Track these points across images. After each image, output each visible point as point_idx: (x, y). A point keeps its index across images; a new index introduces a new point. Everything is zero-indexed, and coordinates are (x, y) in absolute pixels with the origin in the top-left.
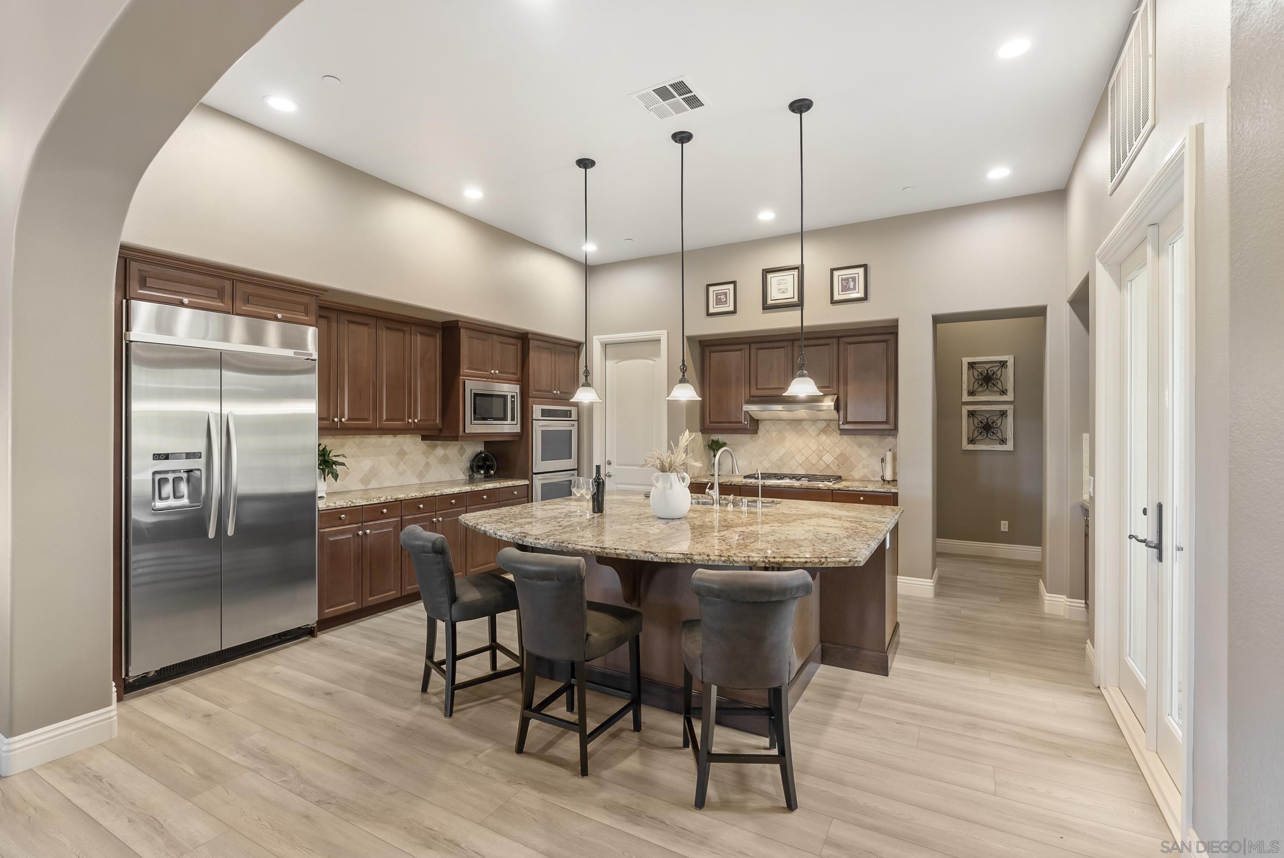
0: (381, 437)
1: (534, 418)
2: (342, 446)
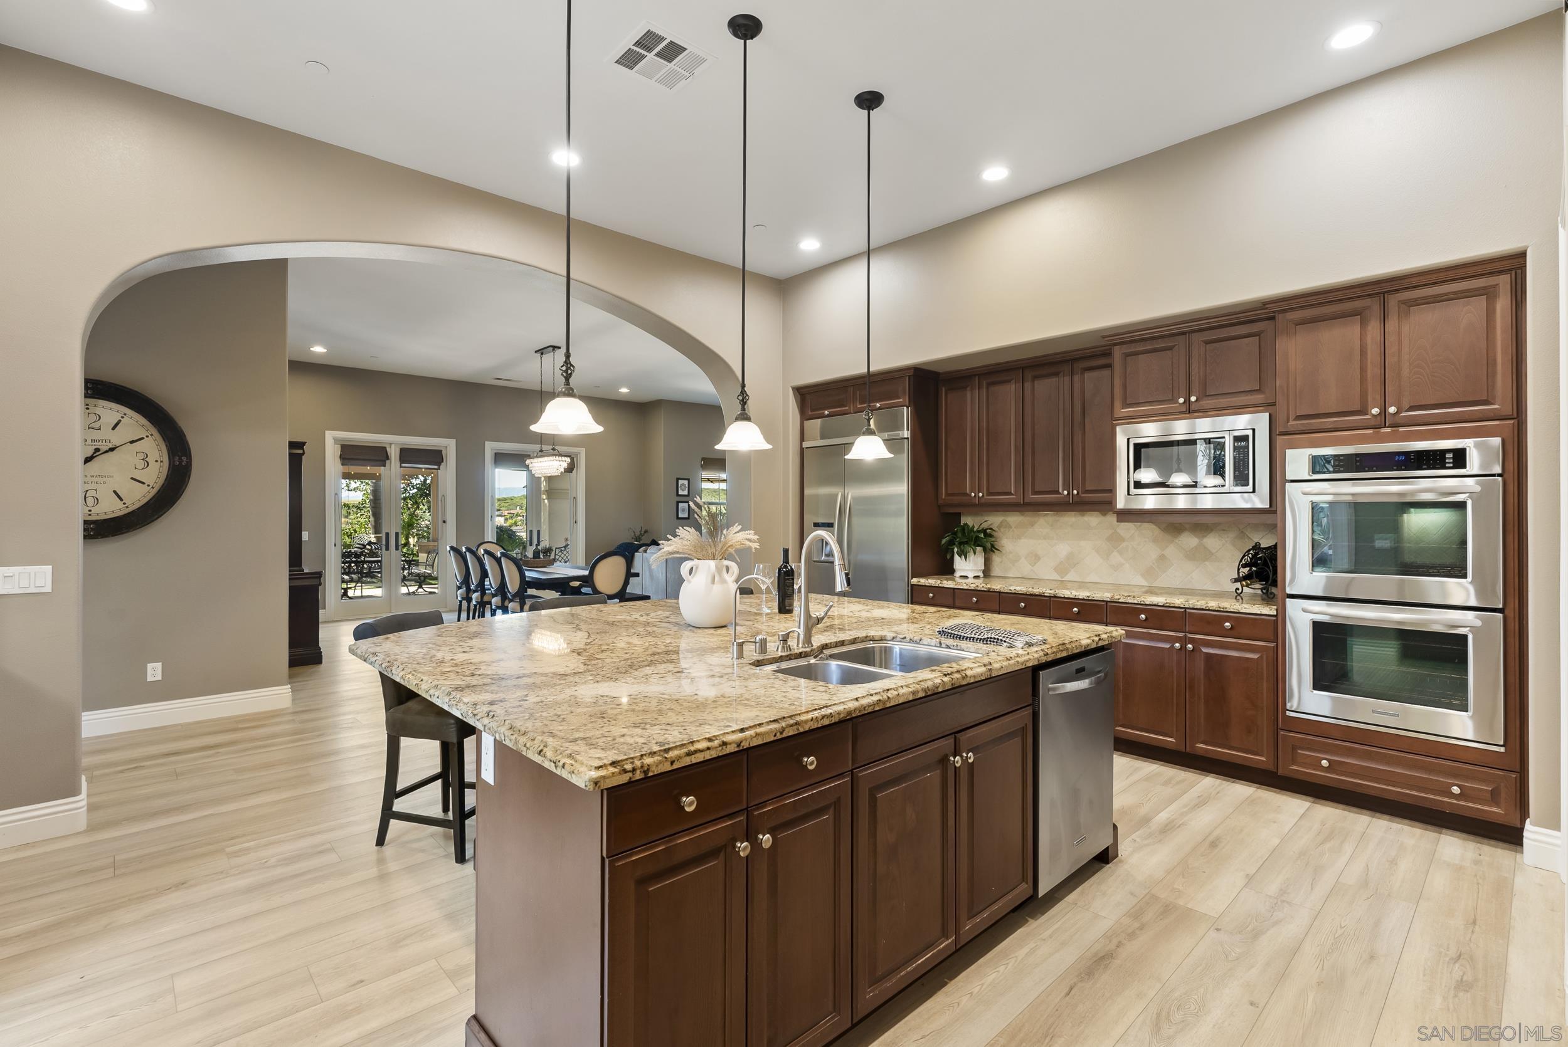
0: (1083, 515)
1: (1288, 477)
2: (1032, 526)
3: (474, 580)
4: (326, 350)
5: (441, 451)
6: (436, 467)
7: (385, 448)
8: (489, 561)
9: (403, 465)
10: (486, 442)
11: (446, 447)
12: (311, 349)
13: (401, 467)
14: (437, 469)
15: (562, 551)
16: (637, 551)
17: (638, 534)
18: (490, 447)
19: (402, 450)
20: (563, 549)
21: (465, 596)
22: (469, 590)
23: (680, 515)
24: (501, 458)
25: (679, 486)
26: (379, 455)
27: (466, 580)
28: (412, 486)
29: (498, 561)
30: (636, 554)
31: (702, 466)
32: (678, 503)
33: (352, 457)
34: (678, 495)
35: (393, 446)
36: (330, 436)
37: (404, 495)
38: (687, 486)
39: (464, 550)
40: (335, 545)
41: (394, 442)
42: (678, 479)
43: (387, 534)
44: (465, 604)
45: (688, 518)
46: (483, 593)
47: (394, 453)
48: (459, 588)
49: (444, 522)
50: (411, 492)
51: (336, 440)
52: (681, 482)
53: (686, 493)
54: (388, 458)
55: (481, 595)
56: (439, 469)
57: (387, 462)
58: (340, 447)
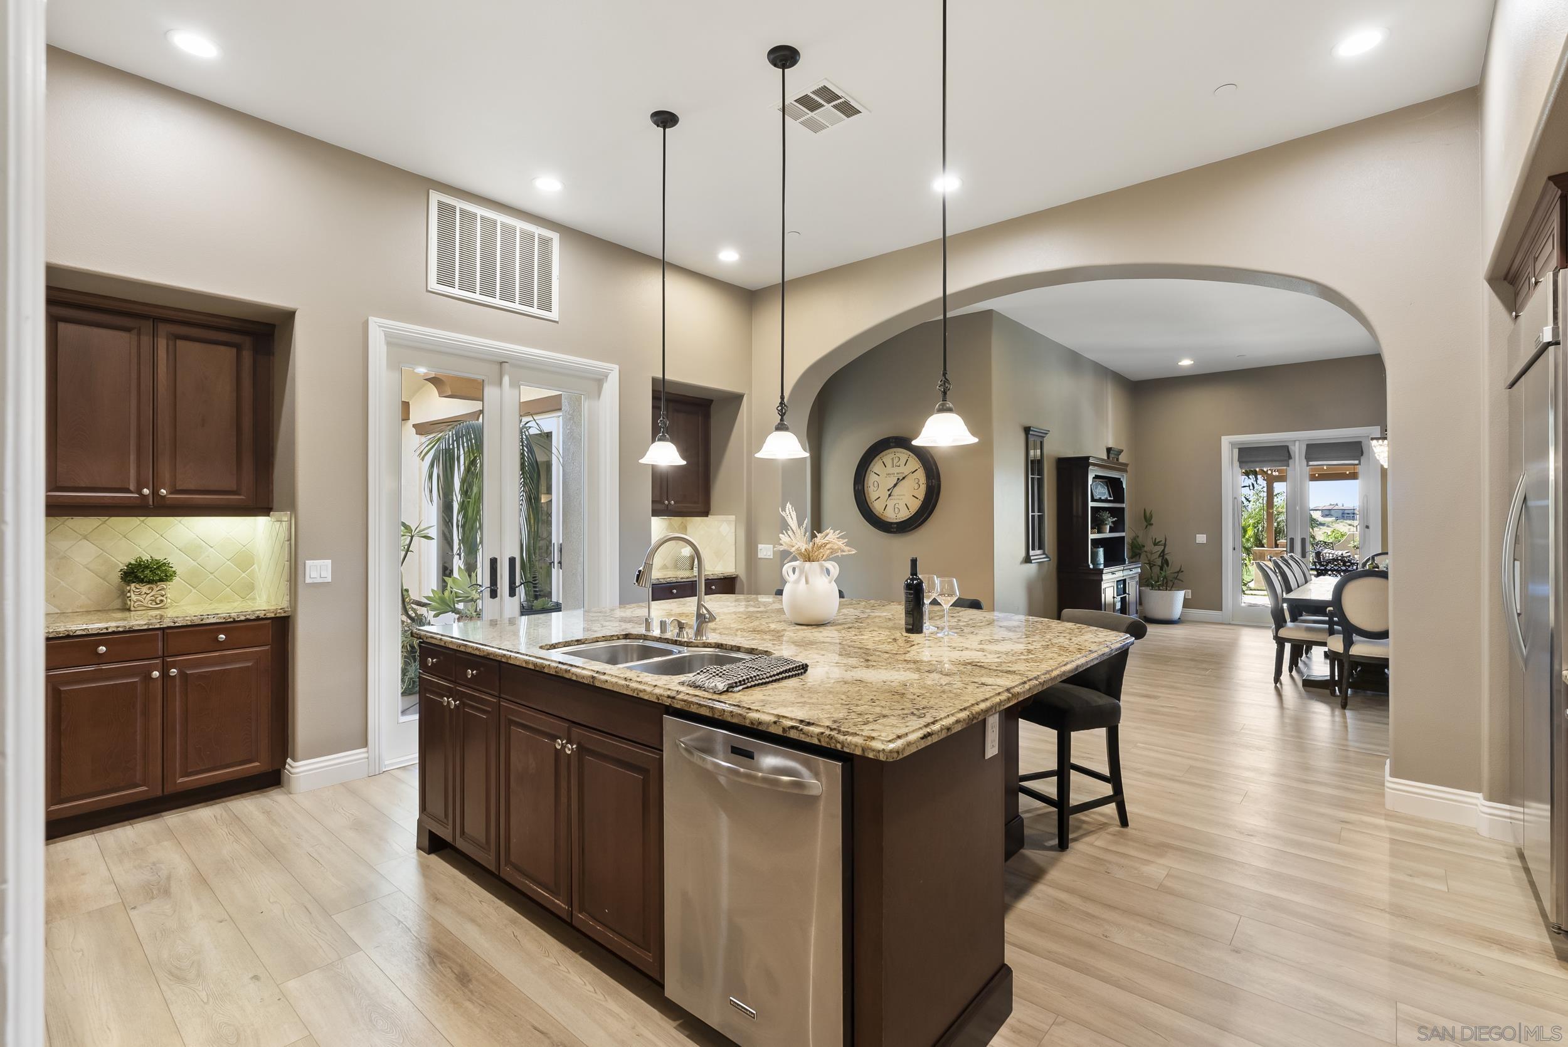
4: (1192, 362)
5: (1361, 442)
6: (1356, 462)
7: (1287, 447)
9: (1311, 463)
11: (1368, 437)
12: (1179, 364)
13: (1308, 465)
14: (1357, 465)
19: (1308, 445)
26: (1282, 454)
33: (1249, 457)
35: (1297, 444)
36: (1226, 441)
41: (1297, 439)
43: (1292, 540)
47: (1298, 451)
51: (1233, 444)
54: (1290, 457)
56: (1359, 464)
57: (1291, 461)
58: (1237, 450)
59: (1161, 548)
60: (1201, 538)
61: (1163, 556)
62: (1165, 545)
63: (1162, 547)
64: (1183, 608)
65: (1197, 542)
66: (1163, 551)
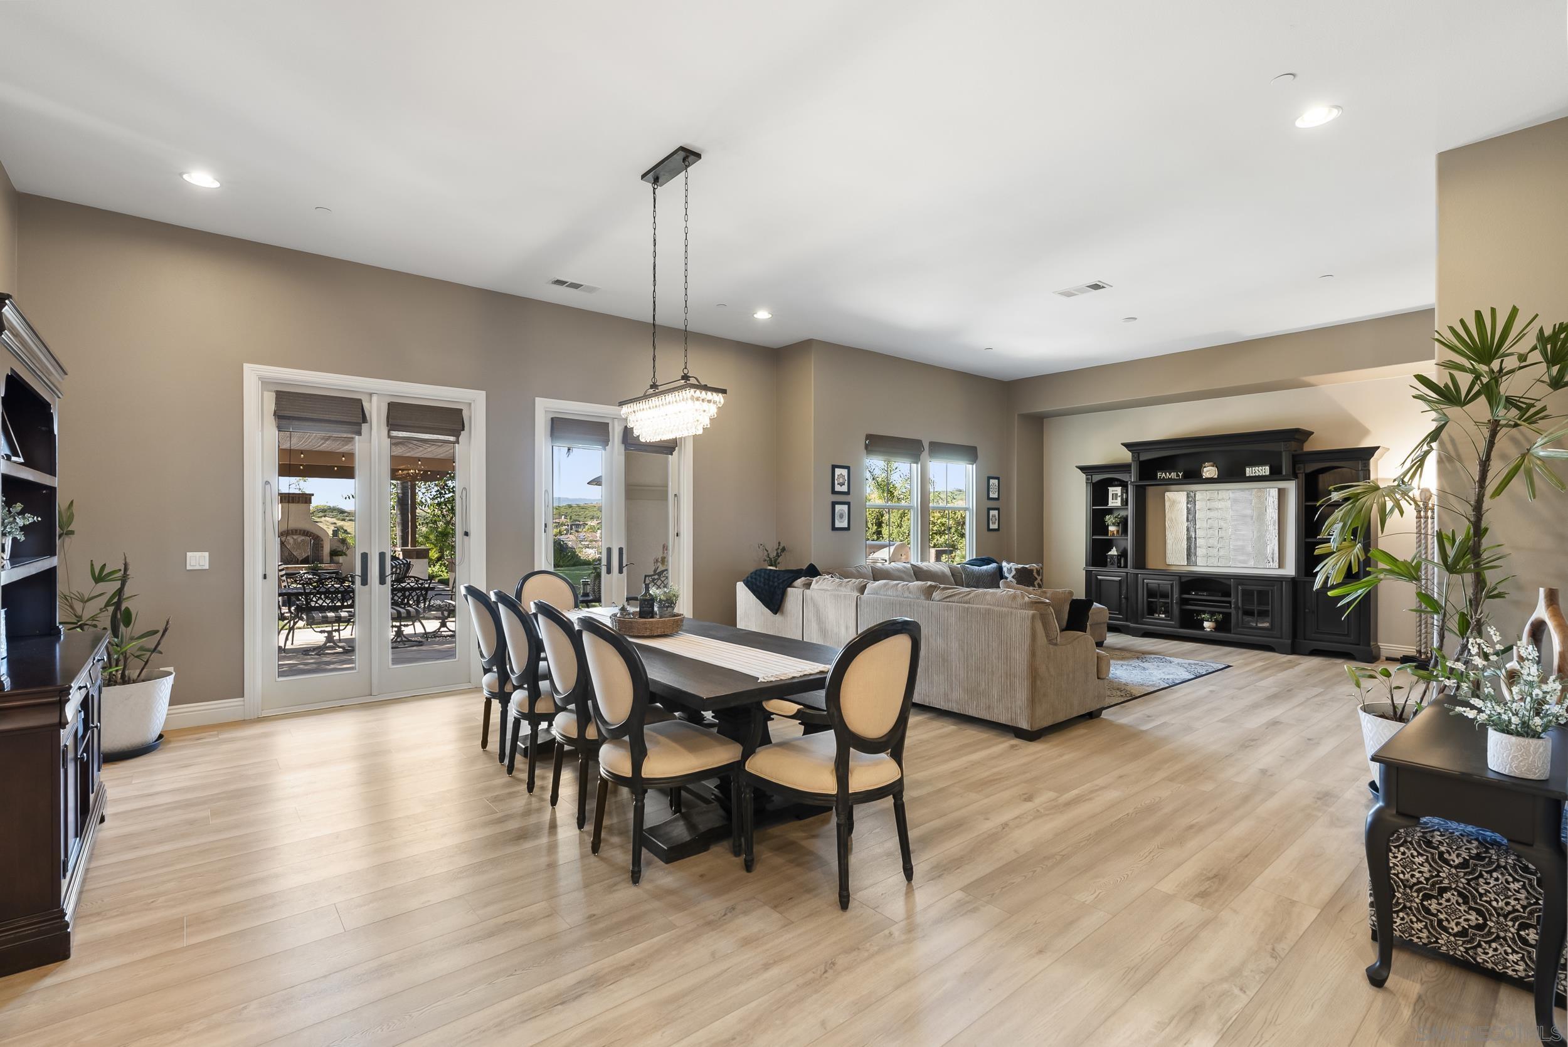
3: (517, 663)
4: (217, 185)
5: (461, 410)
6: (452, 439)
7: (360, 400)
8: (549, 632)
9: (394, 433)
10: (537, 399)
11: (470, 404)
12: (186, 179)
13: (389, 437)
14: (454, 443)
15: (654, 580)
16: (790, 585)
17: (773, 554)
18: (545, 408)
19: (391, 406)
20: (656, 577)
21: (497, 690)
22: (504, 677)
23: (838, 524)
24: (560, 427)
25: (836, 478)
26: (347, 414)
27: (499, 658)
28: (448, 489)
29: (575, 639)
30: (789, 589)
31: (867, 447)
32: (834, 504)
33: (296, 414)
34: (834, 492)
35: (375, 398)
36: (253, 375)
37: (439, 499)
38: (846, 479)
39: (493, 598)
40: (265, 577)
41: (377, 391)
42: (834, 467)
43: (365, 556)
44: (496, 705)
45: (848, 529)
46: (534, 695)
47: (376, 411)
48: (486, 671)
49: (466, 534)
50: (446, 496)
51: (266, 382)
52: (838, 471)
53: (844, 489)
54: (364, 419)
55: (530, 696)
56: (457, 442)
57: (365, 427)
58: (274, 395)
59: (112, 587)
60: (198, 560)
61: (118, 605)
62: (124, 580)
63: (118, 584)
64: (169, 705)
65: (189, 568)
66: (120, 591)
